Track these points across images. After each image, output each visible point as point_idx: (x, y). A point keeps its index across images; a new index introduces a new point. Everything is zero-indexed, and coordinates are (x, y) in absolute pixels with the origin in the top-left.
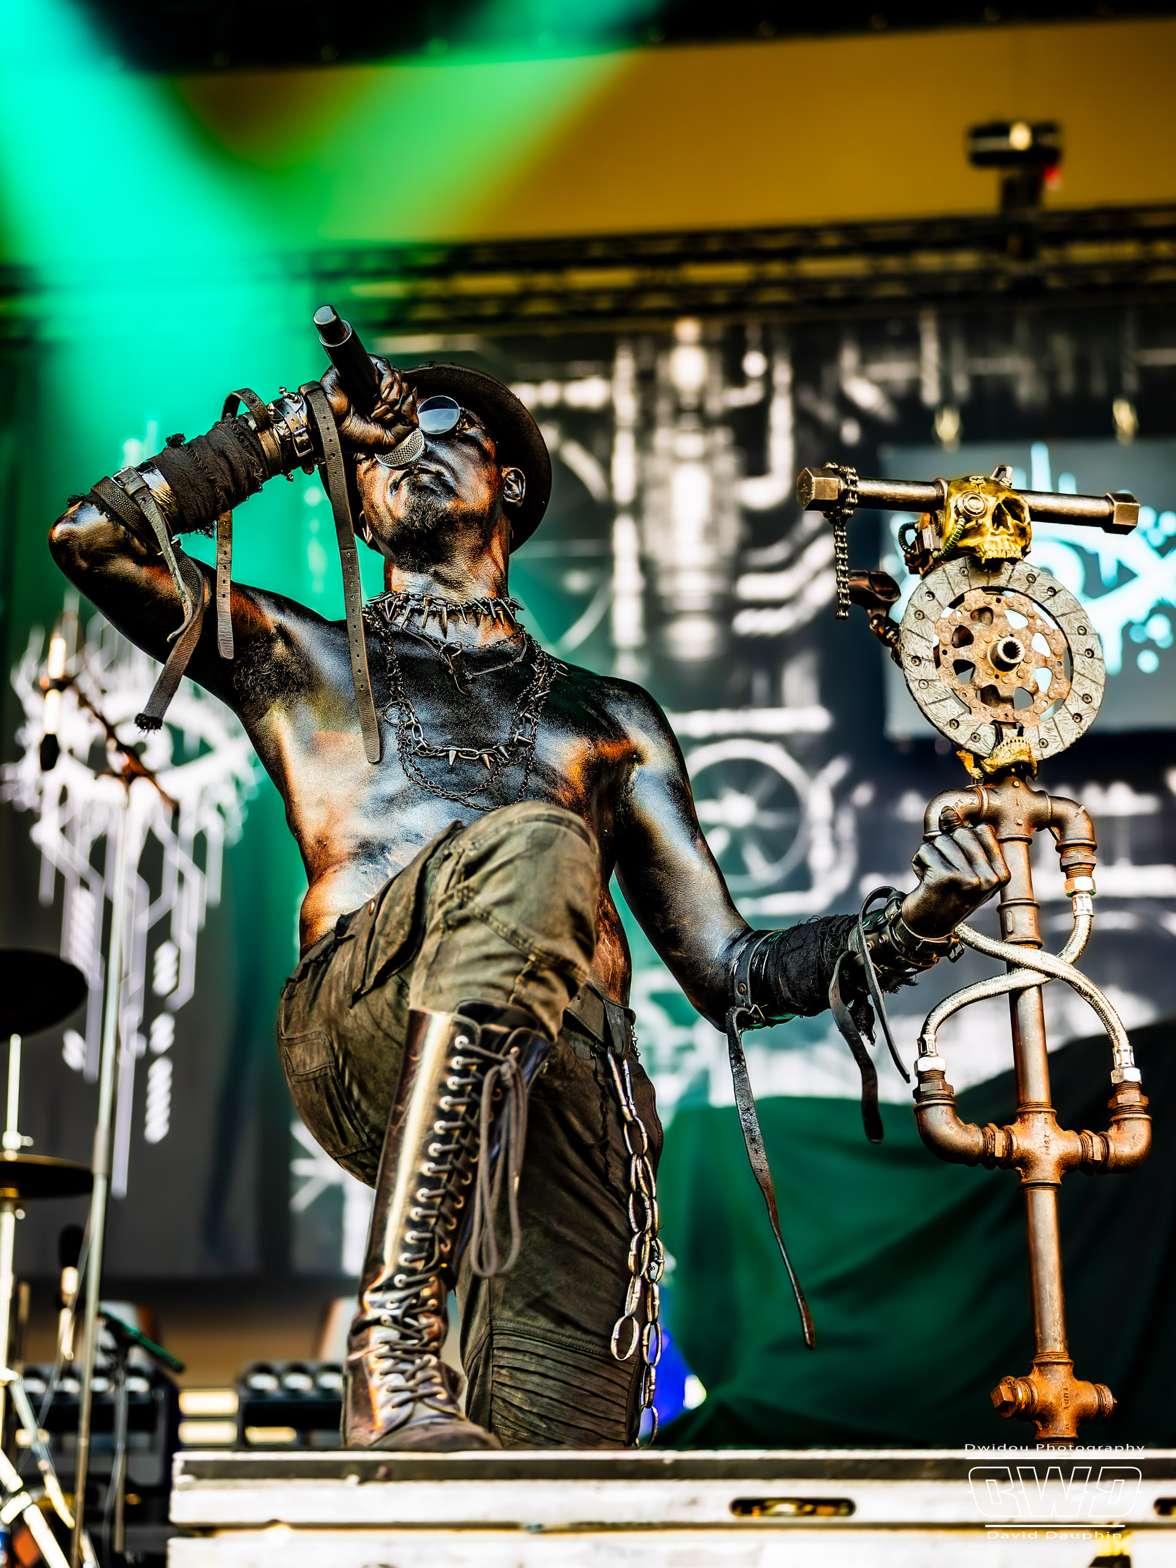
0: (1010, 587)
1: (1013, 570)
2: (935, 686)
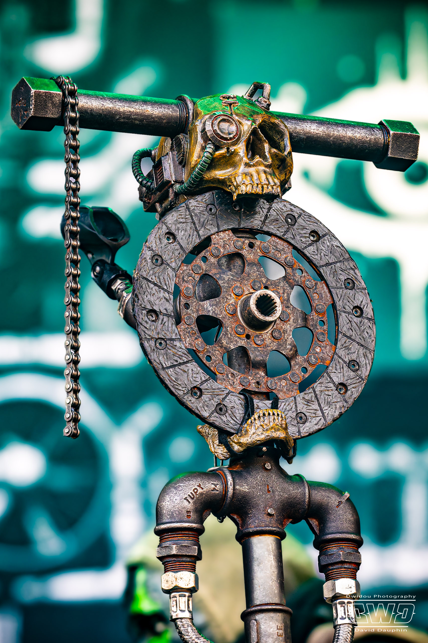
0: (265, 229)
1: (269, 209)
2: (174, 347)
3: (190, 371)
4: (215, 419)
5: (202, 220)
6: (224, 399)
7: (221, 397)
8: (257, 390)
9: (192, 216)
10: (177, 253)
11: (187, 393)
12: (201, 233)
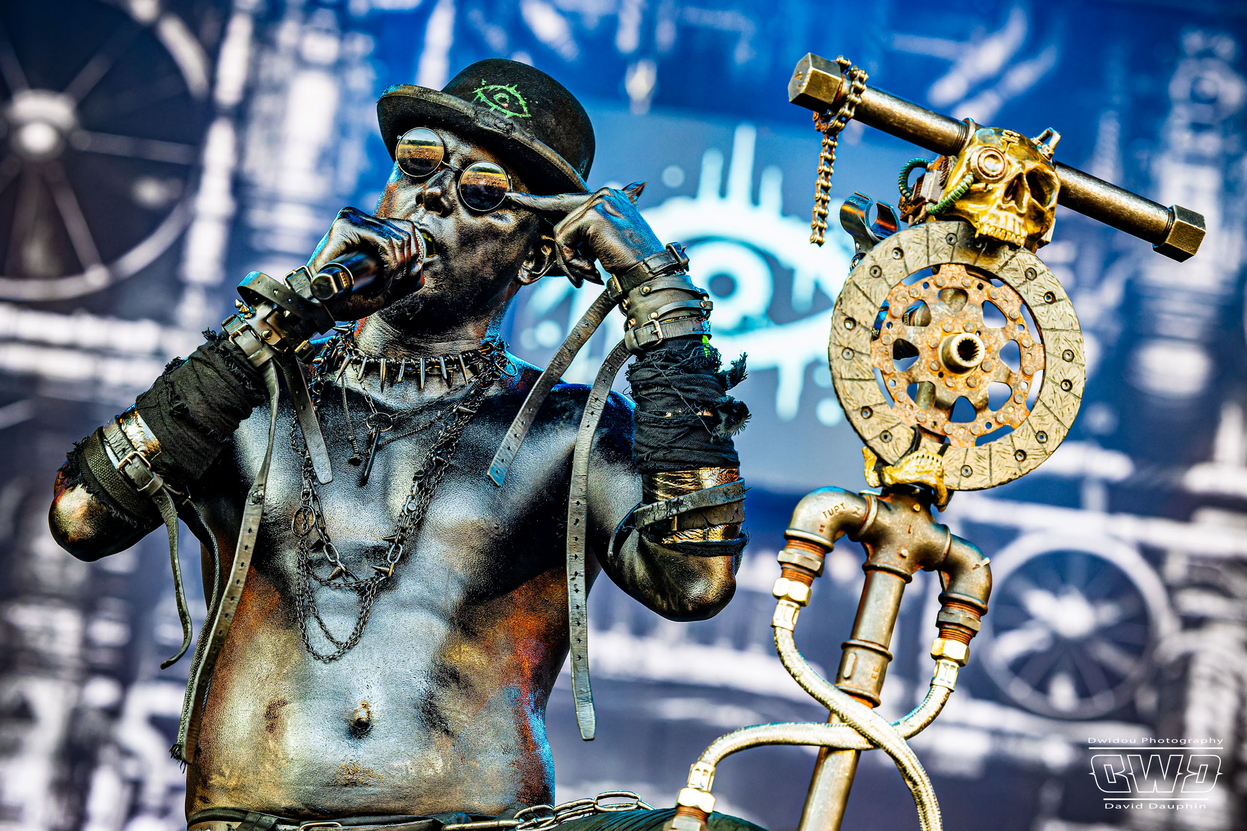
0: (1000, 275)
1: (1011, 258)
2: (860, 361)
3: (868, 391)
4: (877, 444)
5: (937, 246)
6: (892, 427)
7: (890, 425)
8: (931, 430)
9: (928, 240)
10: (899, 270)
11: (857, 410)
12: (931, 259)
